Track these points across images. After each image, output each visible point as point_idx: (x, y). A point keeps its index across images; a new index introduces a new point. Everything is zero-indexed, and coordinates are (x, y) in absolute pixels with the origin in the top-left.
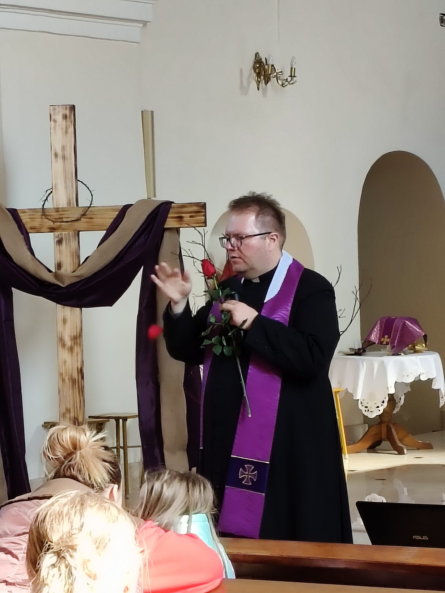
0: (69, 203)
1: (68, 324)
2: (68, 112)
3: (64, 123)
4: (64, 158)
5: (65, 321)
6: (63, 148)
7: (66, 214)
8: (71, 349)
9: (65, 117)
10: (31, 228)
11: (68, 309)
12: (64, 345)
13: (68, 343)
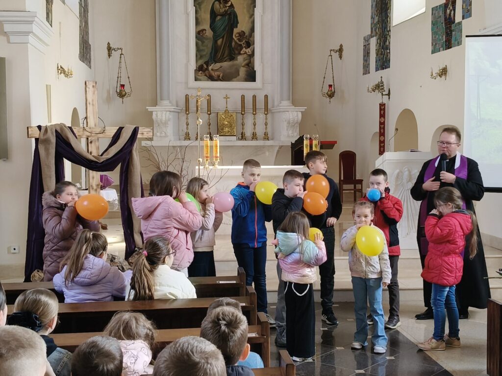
0: (95, 125)
1: (95, 179)
2: (94, 84)
3: (93, 89)
4: (93, 105)
5: (93, 178)
6: (93, 101)
7: (94, 130)
8: (96, 190)
9: (93, 86)
10: (79, 136)
11: (95, 172)
12: (93, 188)
13: (95, 187)
